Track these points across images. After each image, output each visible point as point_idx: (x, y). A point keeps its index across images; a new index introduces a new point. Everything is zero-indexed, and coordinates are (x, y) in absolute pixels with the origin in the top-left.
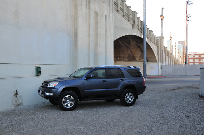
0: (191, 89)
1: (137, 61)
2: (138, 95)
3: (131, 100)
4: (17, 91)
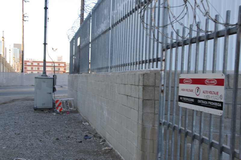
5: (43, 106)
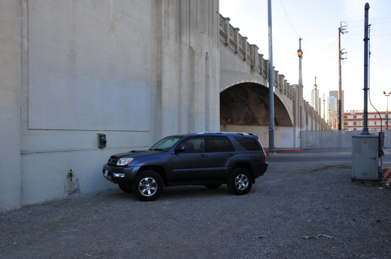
0: (343, 169)
1: (259, 125)
2: (256, 178)
3: (244, 185)
4: (71, 170)
5: (365, 176)
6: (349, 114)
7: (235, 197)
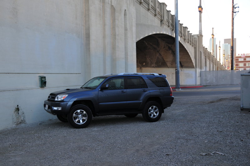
0: (234, 101)
1: (168, 67)
2: (165, 108)
3: (155, 114)
4: (18, 106)
6: (240, 57)
7: (149, 123)
